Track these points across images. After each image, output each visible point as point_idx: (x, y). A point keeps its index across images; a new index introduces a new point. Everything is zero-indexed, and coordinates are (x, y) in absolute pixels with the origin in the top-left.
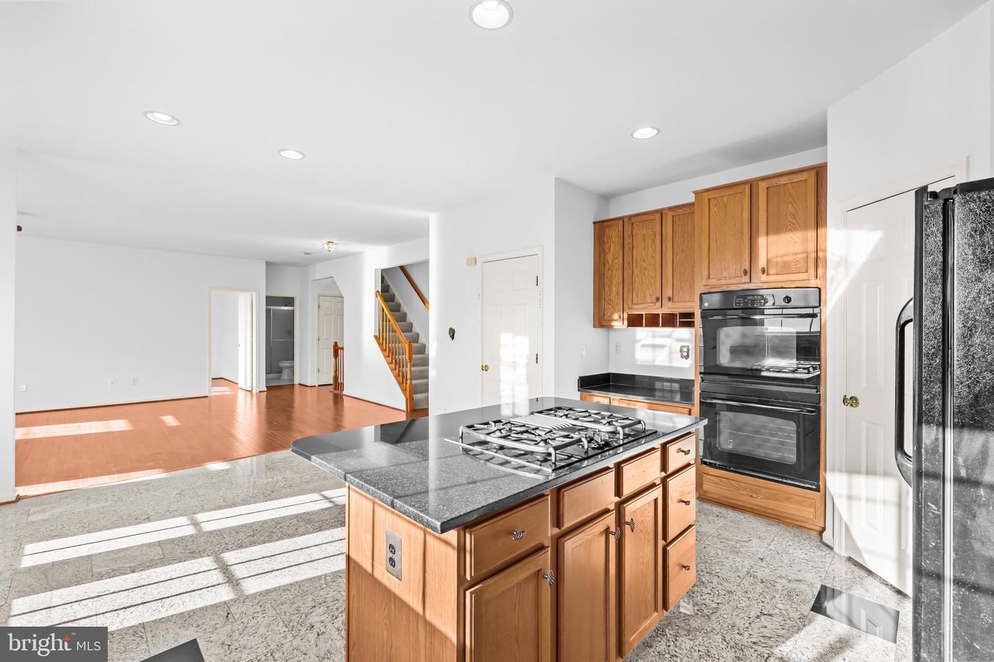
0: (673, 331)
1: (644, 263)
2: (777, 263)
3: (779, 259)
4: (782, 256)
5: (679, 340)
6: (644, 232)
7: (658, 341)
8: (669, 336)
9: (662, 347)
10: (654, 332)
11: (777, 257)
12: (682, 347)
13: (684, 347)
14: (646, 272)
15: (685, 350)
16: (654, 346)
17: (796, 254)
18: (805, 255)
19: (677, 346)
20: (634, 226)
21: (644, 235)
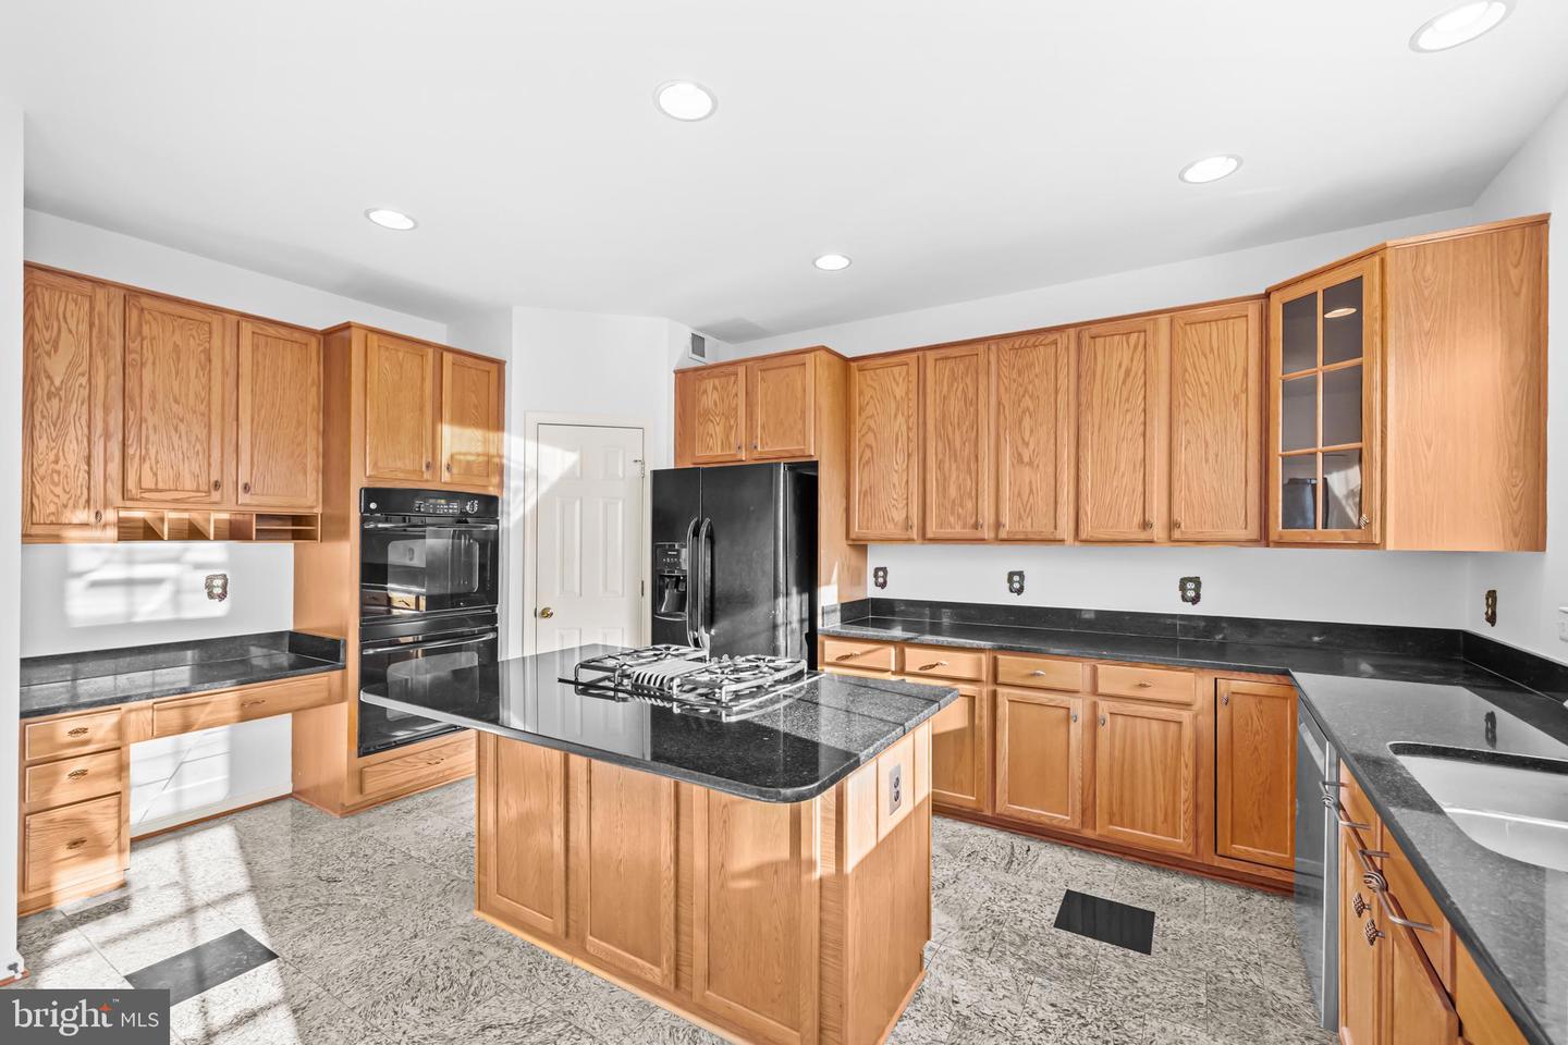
0: (186, 550)
1: (175, 407)
2: (460, 461)
3: (462, 457)
4: (465, 454)
5: (198, 566)
6: (177, 338)
7: (141, 572)
8: (176, 560)
9: (156, 582)
10: (130, 553)
11: (460, 454)
12: (210, 579)
13: (216, 577)
14: (182, 427)
15: (219, 582)
16: (130, 583)
17: (478, 455)
18: (486, 458)
19: (200, 578)
20: (147, 316)
21: (176, 346)
